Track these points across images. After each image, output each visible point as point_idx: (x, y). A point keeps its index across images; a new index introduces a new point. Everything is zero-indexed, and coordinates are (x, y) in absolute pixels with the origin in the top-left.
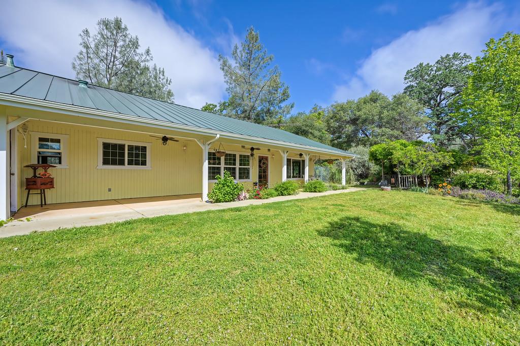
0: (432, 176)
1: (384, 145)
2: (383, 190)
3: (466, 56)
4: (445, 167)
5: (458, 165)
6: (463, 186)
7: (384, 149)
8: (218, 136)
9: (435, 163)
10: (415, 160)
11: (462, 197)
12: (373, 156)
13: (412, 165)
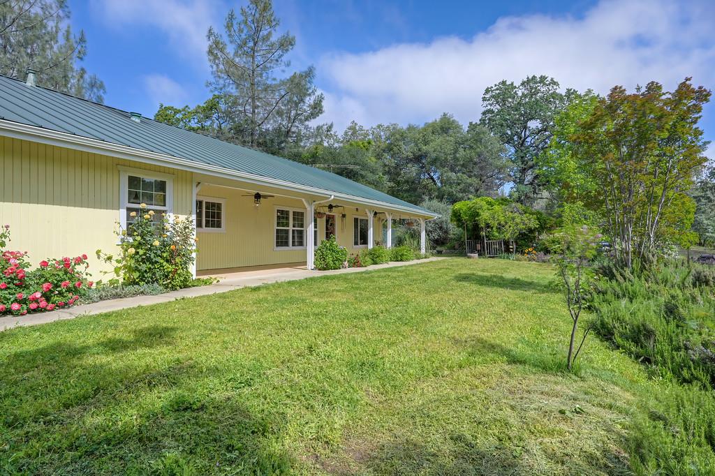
0: (518, 241)
1: (470, 203)
2: (469, 257)
3: (553, 83)
4: (531, 231)
5: (543, 227)
6: (547, 251)
7: (470, 209)
8: (333, 197)
9: (522, 226)
10: (502, 223)
11: (544, 261)
12: (457, 216)
13: (500, 228)
